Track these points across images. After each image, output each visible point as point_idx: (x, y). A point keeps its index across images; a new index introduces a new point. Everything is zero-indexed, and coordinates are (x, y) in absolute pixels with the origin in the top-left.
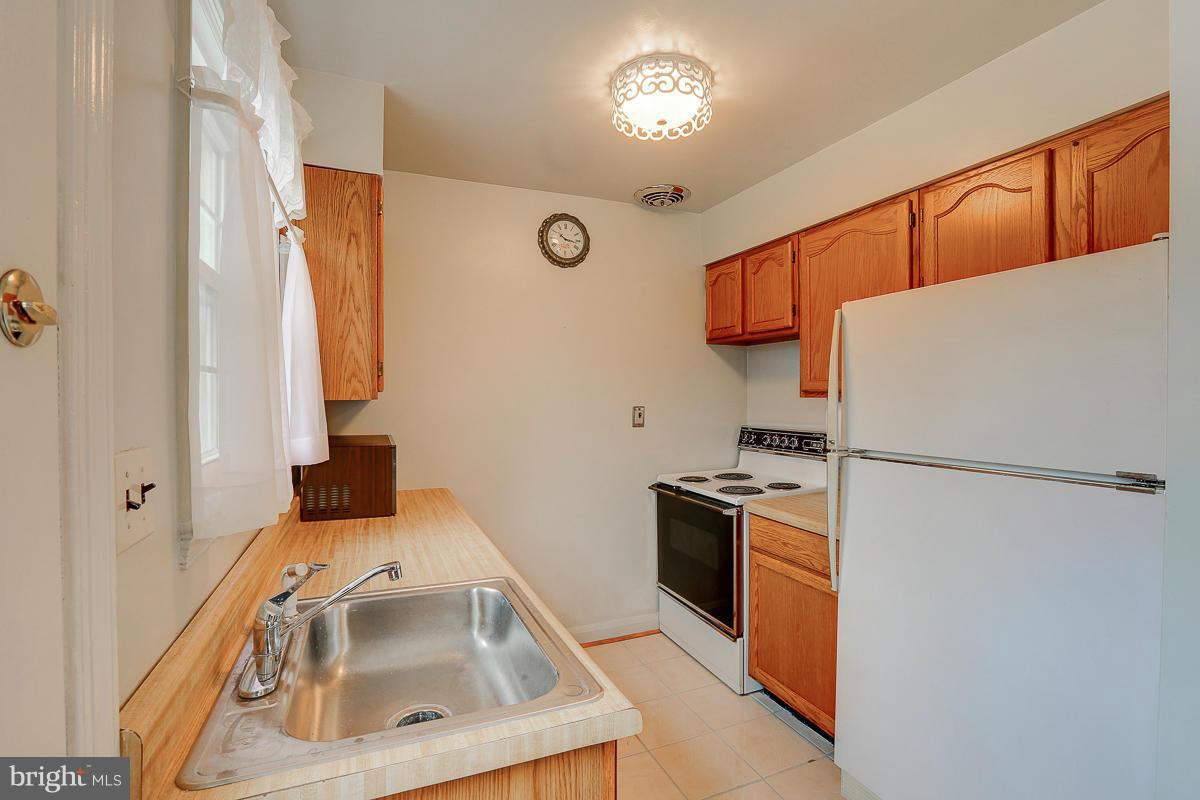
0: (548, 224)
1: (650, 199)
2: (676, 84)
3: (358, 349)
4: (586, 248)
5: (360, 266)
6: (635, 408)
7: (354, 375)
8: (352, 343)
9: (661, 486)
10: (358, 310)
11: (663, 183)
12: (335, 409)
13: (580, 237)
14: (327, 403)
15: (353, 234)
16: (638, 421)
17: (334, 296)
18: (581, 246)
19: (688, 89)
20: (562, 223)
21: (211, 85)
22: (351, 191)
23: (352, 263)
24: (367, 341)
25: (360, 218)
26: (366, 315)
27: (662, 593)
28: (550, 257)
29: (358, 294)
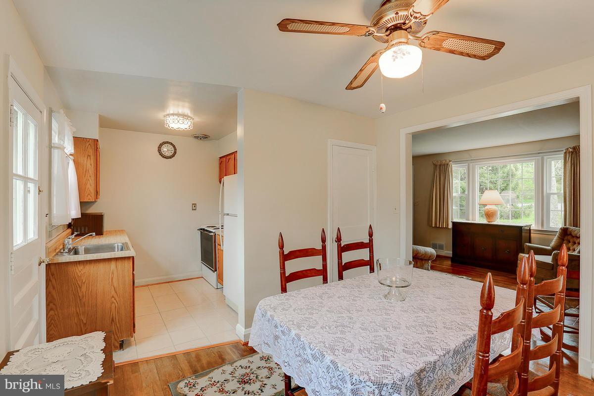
0: (161, 145)
1: (197, 137)
2: (178, 122)
3: (91, 188)
4: (175, 153)
5: (91, 165)
6: (193, 204)
7: (89, 194)
8: (88, 186)
9: (201, 229)
10: (90, 177)
11: (198, 134)
12: (83, 204)
13: (173, 149)
14: (80, 202)
15: (89, 156)
16: (194, 208)
17: (83, 173)
18: (173, 152)
19: (182, 123)
20: (166, 145)
21: (56, 146)
22: (88, 144)
23: (89, 164)
24: (93, 185)
25: (91, 151)
26: (93, 178)
27: (203, 265)
28: (162, 156)
29: (90, 172)
